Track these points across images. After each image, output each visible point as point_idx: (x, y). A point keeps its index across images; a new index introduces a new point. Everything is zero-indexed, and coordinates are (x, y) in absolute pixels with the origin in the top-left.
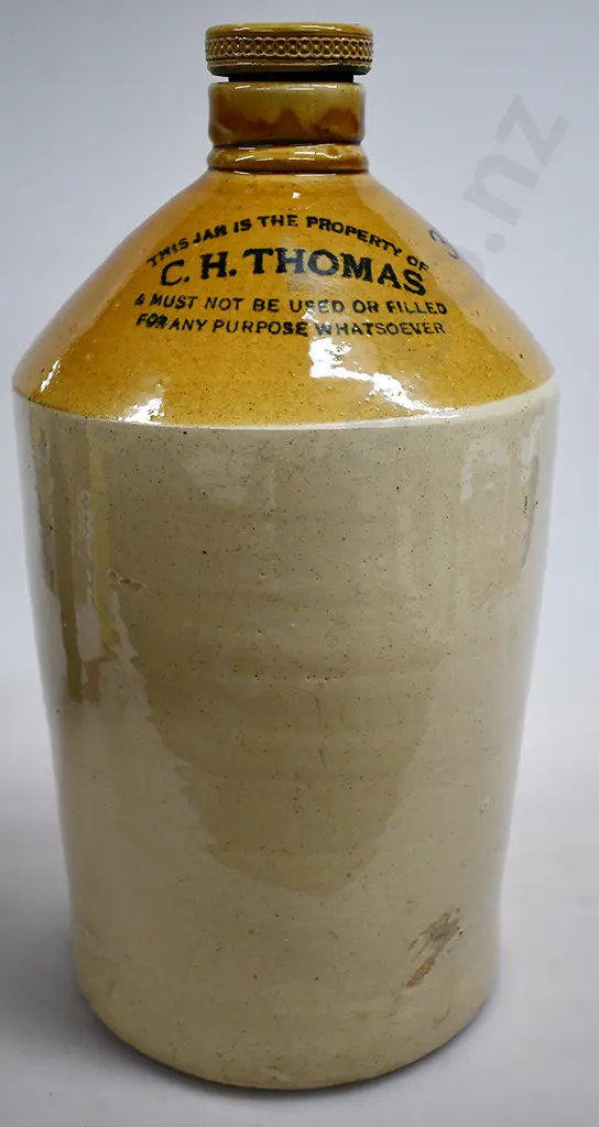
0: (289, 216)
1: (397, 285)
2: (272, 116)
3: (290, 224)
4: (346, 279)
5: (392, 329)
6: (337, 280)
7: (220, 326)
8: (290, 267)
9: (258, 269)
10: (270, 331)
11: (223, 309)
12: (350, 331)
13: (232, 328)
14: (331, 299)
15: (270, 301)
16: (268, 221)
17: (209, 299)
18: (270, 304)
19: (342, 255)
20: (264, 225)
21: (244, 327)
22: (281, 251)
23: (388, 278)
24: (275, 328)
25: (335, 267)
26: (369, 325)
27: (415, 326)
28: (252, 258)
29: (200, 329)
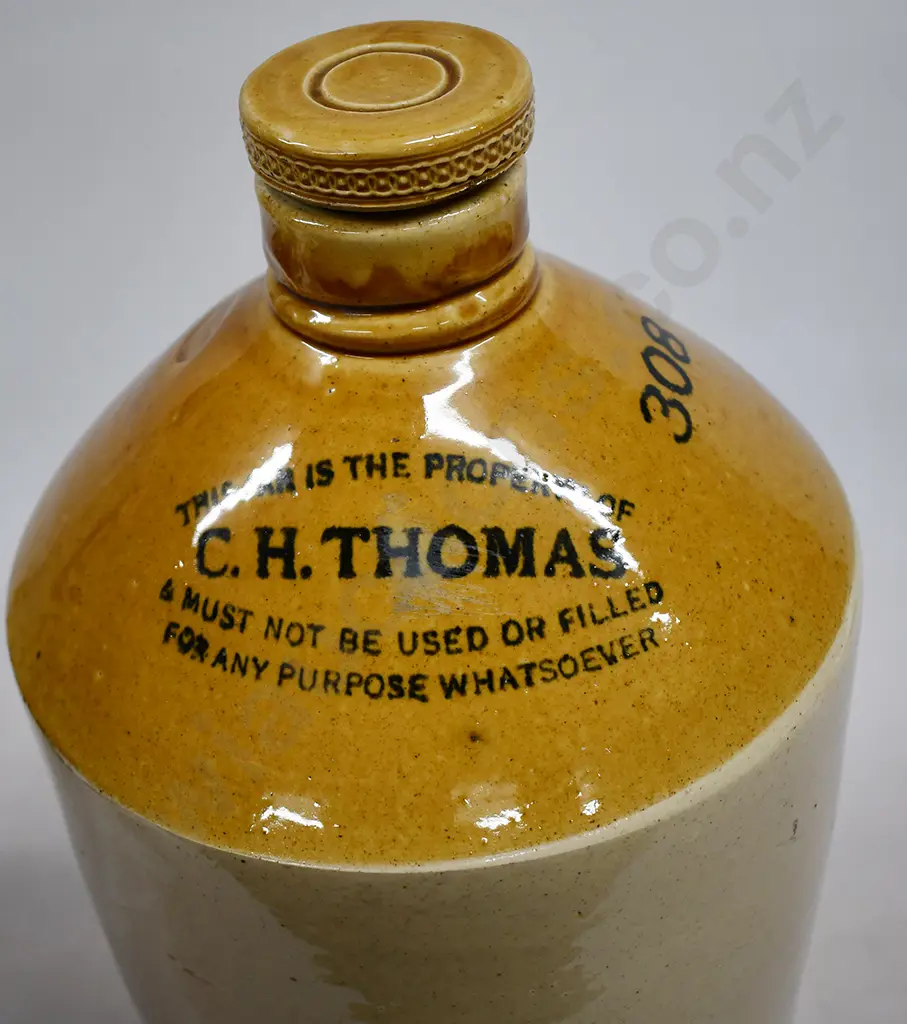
0: (397, 456)
1: (577, 572)
2: (361, 276)
3: (396, 475)
4: (491, 581)
5: (568, 667)
6: (476, 583)
7: (290, 676)
8: (398, 566)
9: (347, 570)
10: (367, 692)
11: (293, 644)
12: (497, 684)
13: (307, 682)
14: (464, 626)
15: (367, 633)
16: (361, 467)
17: (270, 621)
18: (367, 642)
19: (485, 530)
20: (355, 476)
21: (327, 681)
22: (383, 532)
23: (563, 560)
24: (375, 687)
25: (473, 558)
26: (528, 668)
27: (607, 650)
28: (335, 544)
29: (258, 677)
